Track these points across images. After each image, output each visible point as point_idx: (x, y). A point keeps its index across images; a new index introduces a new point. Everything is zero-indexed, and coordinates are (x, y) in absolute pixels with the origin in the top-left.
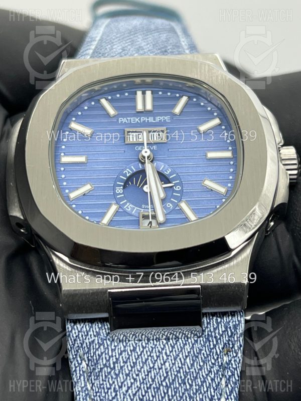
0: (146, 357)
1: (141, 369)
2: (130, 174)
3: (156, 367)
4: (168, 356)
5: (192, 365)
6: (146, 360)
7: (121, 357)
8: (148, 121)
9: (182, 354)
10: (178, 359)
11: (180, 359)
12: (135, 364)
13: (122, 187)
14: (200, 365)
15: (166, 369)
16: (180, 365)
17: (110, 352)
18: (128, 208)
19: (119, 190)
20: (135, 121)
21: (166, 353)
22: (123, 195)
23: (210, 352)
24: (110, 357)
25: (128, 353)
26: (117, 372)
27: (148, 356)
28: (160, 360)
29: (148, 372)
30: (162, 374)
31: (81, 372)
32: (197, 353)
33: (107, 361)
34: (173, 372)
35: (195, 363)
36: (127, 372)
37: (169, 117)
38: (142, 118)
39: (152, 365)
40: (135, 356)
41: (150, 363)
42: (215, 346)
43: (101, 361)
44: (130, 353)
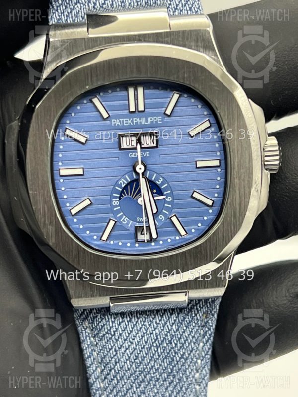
0: (140, 326)
1: (136, 335)
2: (125, 184)
3: (148, 333)
4: (159, 324)
5: (178, 330)
6: (140, 328)
7: (119, 327)
8: (140, 122)
9: (170, 322)
10: (166, 326)
11: (168, 326)
12: (131, 331)
13: (118, 199)
14: (183, 329)
15: (156, 334)
16: (168, 330)
17: (111, 323)
18: (125, 222)
19: (116, 202)
20: (128, 123)
21: (156, 322)
22: (119, 208)
23: (192, 319)
24: (111, 328)
25: (125, 323)
26: (117, 338)
27: (142, 325)
28: (151, 327)
29: (142, 337)
30: (153, 338)
31: (87, 334)
32: (182, 320)
33: (108, 330)
34: (162, 336)
35: (180, 328)
36: (125, 338)
37: (161, 117)
38: (134, 119)
39: (145, 332)
40: (131, 325)
41: (144, 329)
42: (196, 315)
43: (103, 329)
44: (127, 323)
